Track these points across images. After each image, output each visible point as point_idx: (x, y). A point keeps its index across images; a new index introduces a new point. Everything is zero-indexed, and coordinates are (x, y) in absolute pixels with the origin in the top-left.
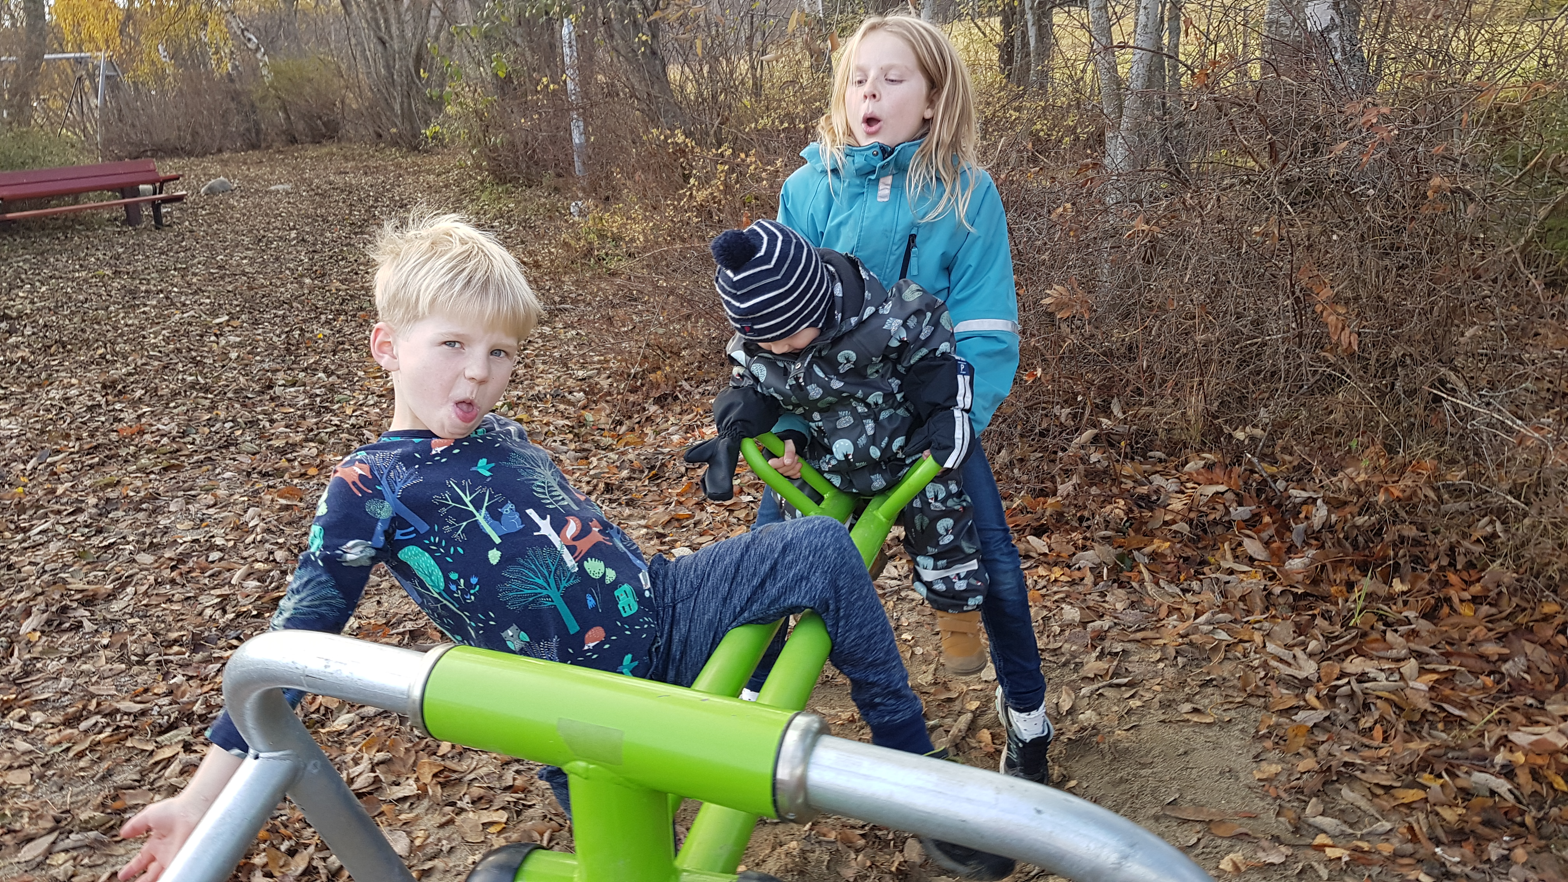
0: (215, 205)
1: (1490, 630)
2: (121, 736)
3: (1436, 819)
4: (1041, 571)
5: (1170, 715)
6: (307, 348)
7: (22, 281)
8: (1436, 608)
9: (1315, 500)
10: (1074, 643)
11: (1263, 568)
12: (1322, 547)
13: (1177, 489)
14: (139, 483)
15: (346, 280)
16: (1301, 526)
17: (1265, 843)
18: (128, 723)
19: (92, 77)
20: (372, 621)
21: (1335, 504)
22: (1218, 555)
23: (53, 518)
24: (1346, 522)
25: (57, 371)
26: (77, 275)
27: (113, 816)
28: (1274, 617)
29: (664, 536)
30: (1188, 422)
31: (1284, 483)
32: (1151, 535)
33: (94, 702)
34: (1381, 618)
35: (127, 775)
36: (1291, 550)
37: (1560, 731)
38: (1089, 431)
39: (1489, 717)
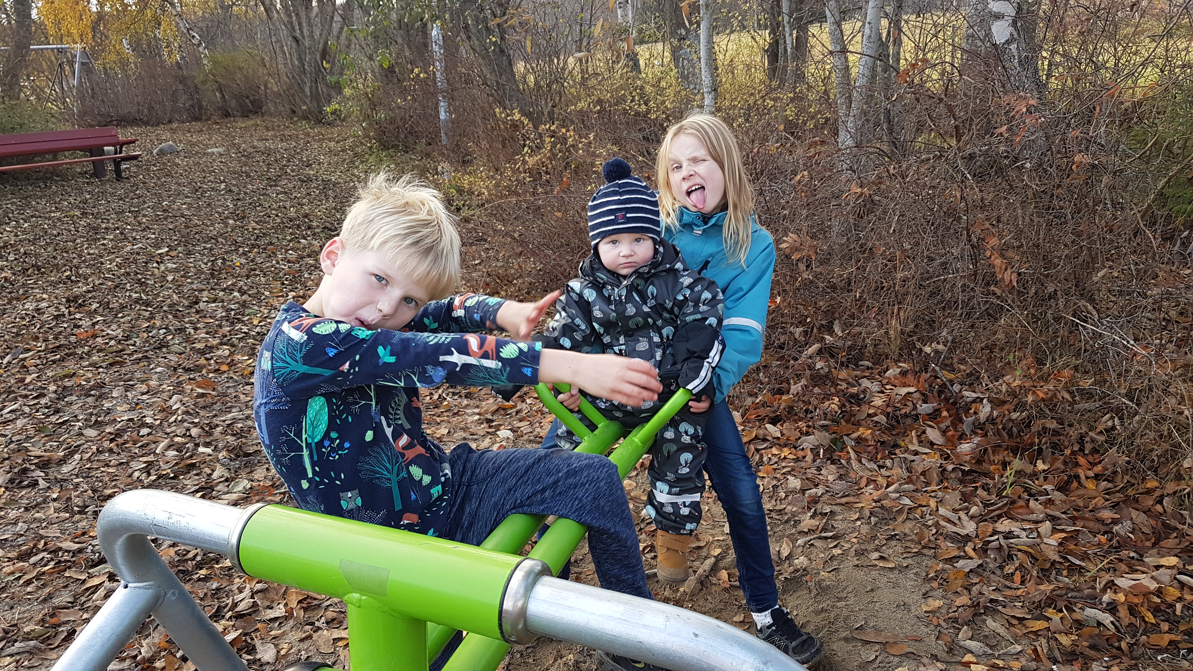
0: (164, 163)
1: (1107, 500)
2: (61, 568)
3: (1054, 643)
4: (775, 451)
5: (863, 561)
6: (227, 273)
7: (9, 219)
8: (1068, 483)
9: (982, 399)
10: (795, 505)
11: (941, 450)
12: (986, 435)
13: (879, 390)
14: (90, 375)
15: (261, 221)
16: (970, 419)
17: (925, 660)
18: (67, 558)
19: (71, 64)
20: (261, 483)
21: (996, 403)
22: (907, 440)
23: (21, 401)
24: (1004, 416)
25: (32, 288)
26: (53, 215)
27: (50, 630)
28: (946, 488)
29: (492, 421)
30: (889, 339)
31: (959, 387)
32: (858, 424)
33: (43, 542)
34: (1027, 490)
35: (64, 598)
36: (962, 437)
37: (1152, 577)
38: (816, 345)
39: (1100, 566)
